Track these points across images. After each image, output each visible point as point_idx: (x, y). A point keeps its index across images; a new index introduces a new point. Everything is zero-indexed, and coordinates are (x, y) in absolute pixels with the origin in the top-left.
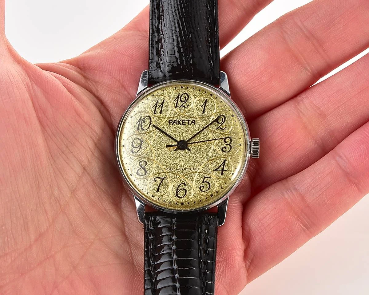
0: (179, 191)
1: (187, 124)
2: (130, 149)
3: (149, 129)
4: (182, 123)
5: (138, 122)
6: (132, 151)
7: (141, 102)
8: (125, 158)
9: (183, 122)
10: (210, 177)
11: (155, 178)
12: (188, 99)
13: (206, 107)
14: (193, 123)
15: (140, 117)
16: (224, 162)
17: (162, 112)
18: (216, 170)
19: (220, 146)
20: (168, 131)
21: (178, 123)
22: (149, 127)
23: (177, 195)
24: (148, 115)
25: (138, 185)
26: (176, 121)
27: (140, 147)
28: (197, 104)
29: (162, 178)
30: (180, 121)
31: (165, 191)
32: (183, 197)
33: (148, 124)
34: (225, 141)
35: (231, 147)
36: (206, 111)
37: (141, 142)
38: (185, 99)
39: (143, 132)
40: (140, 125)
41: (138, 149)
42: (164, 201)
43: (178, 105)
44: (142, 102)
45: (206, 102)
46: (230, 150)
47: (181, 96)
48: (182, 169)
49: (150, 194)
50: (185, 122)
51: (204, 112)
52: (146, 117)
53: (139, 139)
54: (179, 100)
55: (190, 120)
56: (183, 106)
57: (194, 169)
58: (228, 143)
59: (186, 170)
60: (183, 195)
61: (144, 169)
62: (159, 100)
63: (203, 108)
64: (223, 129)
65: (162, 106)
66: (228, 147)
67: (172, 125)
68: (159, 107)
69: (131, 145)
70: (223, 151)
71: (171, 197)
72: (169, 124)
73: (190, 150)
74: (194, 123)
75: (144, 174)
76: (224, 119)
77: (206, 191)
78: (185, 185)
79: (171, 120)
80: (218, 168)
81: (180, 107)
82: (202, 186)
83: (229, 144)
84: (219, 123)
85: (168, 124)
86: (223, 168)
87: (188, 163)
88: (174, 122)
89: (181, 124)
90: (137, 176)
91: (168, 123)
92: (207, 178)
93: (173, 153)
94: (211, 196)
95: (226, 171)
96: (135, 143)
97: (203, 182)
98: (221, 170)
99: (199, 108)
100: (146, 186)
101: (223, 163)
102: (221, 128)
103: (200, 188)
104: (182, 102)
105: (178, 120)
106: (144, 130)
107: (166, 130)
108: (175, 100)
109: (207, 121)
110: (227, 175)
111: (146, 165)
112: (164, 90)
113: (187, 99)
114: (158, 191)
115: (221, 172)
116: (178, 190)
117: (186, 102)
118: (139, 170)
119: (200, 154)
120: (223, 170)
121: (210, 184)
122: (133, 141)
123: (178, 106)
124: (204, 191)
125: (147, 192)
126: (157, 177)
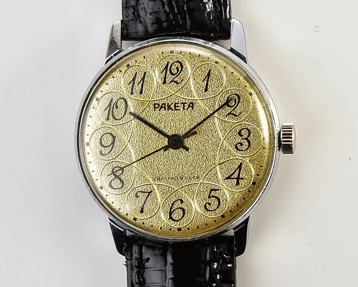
0: (174, 210)
1: (182, 110)
2: (98, 149)
3: (124, 118)
4: (173, 107)
5: (107, 108)
6: (101, 152)
7: (111, 77)
8: (90, 162)
9: (175, 107)
10: (219, 190)
11: (137, 192)
12: (182, 70)
13: (209, 82)
14: (190, 107)
15: (110, 99)
16: (240, 167)
17: (143, 92)
18: (228, 178)
19: (233, 142)
20: (153, 120)
21: (168, 108)
22: (124, 116)
23: (171, 218)
24: (122, 97)
25: (113, 203)
26: (165, 104)
27: (113, 146)
28: (195, 77)
29: (147, 192)
30: (171, 105)
31: (152, 212)
32: (180, 220)
33: (122, 110)
34: (240, 133)
35: (249, 142)
36: (210, 89)
37: (114, 138)
38: (178, 70)
39: (116, 123)
40: (111, 112)
41: (109, 148)
42: (152, 226)
43: (167, 79)
44: (113, 77)
45: (209, 74)
46: (248, 148)
47: (171, 66)
48: (176, 178)
49: (130, 217)
50: (179, 107)
51: (206, 90)
52: (120, 100)
53: (111, 134)
54: (168, 72)
55: (186, 103)
56: (175, 82)
57: (195, 178)
58: (245, 136)
59: (182, 179)
60: (180, 218)
61: (121, 180)
62: (138, 73)
63: (206, 83)
64: (237, 116)
65: (143, 83)
66: (246, 143)
67: (160, 110)
68: (139, 84)
69: (99, 142)
70: (238, 149)
71: (162, 221)
72: (155, 110)
73: (187, 149)
74: (192, 107)
75: (120, 186)
76: (237, 100)
77: (214, 210)
78: (182, 202)
79: (157, 104)
80: (232, 175)
81: (170, 82)
82: (208, 203)
83: (246, 139)
84: (231, 107)
85: (153, 110)
86: (239, 175)
87: (185, 168)
88: (162, 107)
89: (173, 110)
90: (110, 190)
91: (152, 107)
92: (215, 190)
93: (162, 155)
94: (223, 218)
95: (243, 179)
96: (105, 140)
97: (209, 197)
98: (236, 178)
99: (199, 84)
100: (124, 205)
101: (238, 168)
102: (233, 114)
103: (205, 206)
104: (173, 74)
105: (168, 104)
106: (118, 120)
107: (151, 118)
108: (163, 71)
109: (212, 104)
110: (245, 186)
111: (122, 173)
112: (144, 57)
113: (180, 69)
114: (142, 211)
115: (236, 181)
116: (172, 210)
117: (179, 74)
118: (112, 180)
119: (202, 154)
120: (238, 179)
121: (219, 199)
122: (102, 137)
123: (167, 81)
124: (212, 211)
125: (125, 212)
126: (140, 192)
